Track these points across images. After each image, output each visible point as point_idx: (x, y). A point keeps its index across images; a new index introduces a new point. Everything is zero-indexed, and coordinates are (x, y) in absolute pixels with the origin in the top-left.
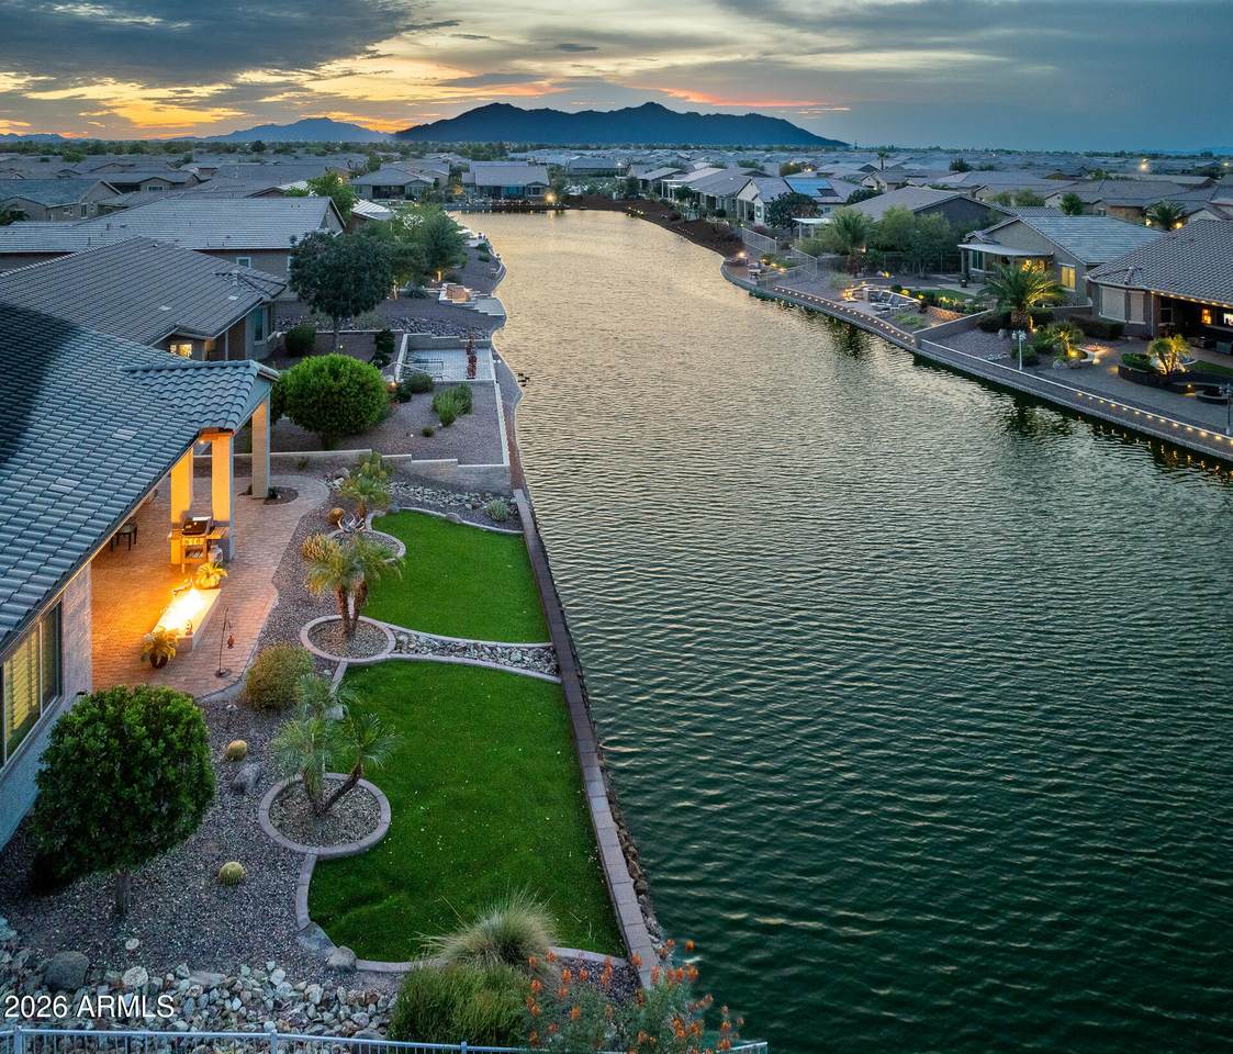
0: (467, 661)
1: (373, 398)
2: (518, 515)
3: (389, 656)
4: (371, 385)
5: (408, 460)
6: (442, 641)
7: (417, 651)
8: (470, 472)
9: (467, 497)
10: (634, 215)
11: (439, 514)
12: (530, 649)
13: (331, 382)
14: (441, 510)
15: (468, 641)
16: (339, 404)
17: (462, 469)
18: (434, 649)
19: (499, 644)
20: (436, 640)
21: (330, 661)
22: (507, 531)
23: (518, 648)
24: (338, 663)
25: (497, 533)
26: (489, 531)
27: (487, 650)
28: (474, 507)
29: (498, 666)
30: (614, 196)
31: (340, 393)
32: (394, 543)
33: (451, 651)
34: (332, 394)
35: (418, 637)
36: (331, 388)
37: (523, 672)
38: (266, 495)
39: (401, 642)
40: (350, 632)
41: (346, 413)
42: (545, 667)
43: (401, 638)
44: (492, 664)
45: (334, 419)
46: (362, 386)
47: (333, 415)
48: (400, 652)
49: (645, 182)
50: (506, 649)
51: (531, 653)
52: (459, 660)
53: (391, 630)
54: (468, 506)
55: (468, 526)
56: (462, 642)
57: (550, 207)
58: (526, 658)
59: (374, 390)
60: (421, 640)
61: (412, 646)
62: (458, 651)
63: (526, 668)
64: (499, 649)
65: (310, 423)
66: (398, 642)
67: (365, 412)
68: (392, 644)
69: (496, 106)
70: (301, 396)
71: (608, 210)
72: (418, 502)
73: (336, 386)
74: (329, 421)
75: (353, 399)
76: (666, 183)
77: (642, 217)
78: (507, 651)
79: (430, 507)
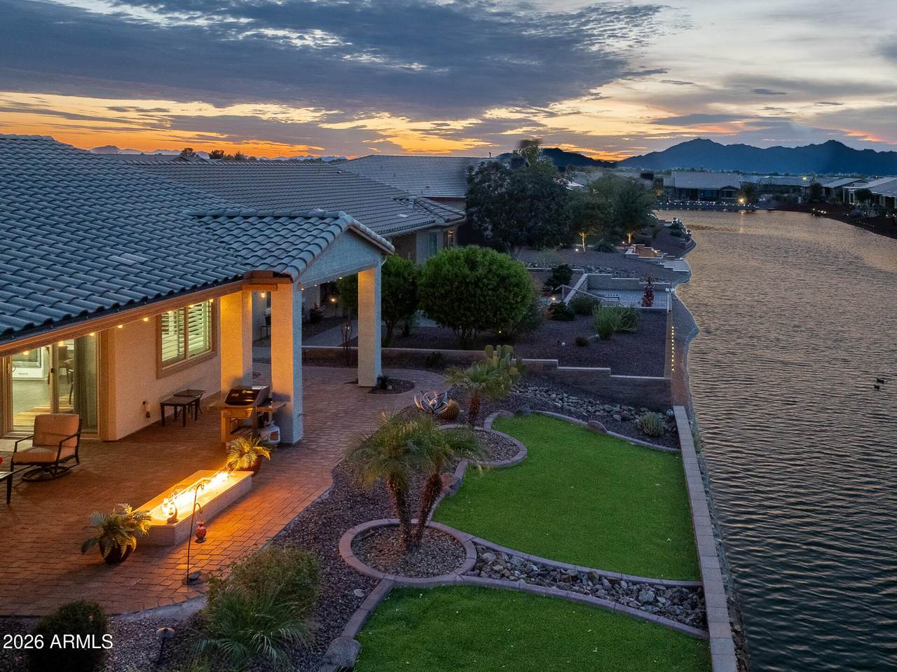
0: (574, 595)
1: (516, 295)
2: (677, 432)
3: (458, 579)
4: (513, 280)
5: (554, 365)
6: (544, 566)
7: (503, 576)
8: (623, 383)
9: (617, 409)
10: (818, 215)
11: (581, 421)
12: (668, 587)
13: (466, 271)
14: (584, 418)
15: (579, 568)
16: (474, 296)
17: (615, 380)
18: (529, 575)
19: (625, 577)
20: (535, 564)
21: (369, 577)
22: (660, 447)
23: (652, 585)
24: (380, 580)
25: (648, 448)
26: (638, 446)
27: (606, 582)
28: (624, 419)
29: (618, 607)
30: (800, 201)
31: (476, 285)
32: (515, 445)
33: (554, 580)
34: (467, 284)
35: (510, 556)
36: (465, 277)
37: (654, 617)
38: (374, 383)
39: (485, 562)
40: (412, 543)
41: (483, 306)
42: (688, 614)
43: (486, 555)
44: (609, 603)
45: (468, 314)
46: (503, 279)
47: (468, 309)
48: (479, 575)
49: (828, 190)
50: (635, 583)
51: (669, 593)
52: (562, 593)
53: (475, 544)
54: (617, 417)
55: (613, 437)
56: (571, 569)
57: (742, 208)
58: (662, 600)
59: (517, 285)
60: (515, 561)
61: (497, 568)
62: (564, 580)
63: (660, 613)
64: (623, 583)
65: (442, 316)
66: (479, 560)
67: (507, 309)
68: (470, 562)
69: (698, 141)
70: (433, 286)
71: (793, 211)
72: (556, 407)
73: (471, 276)
74: (465, 315)
75: (490, 292)
76: (847, 189)
77: (825, 216)
78: (635, 587)
79: (570, 413)
